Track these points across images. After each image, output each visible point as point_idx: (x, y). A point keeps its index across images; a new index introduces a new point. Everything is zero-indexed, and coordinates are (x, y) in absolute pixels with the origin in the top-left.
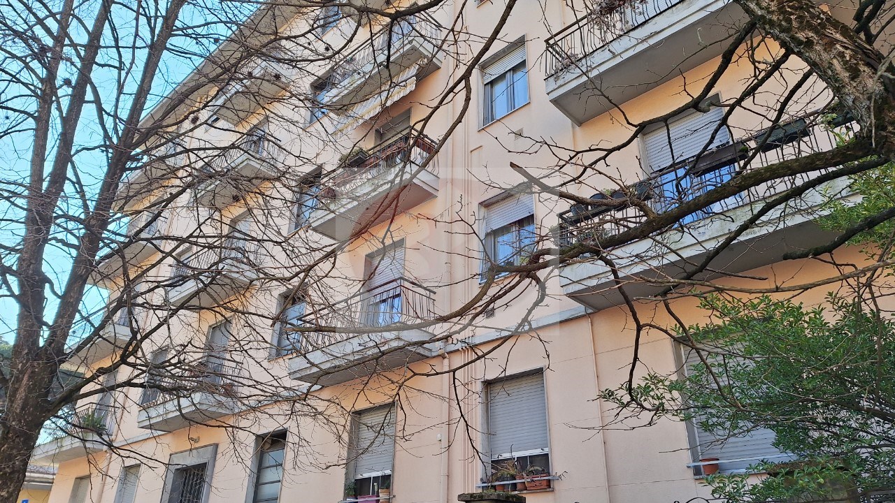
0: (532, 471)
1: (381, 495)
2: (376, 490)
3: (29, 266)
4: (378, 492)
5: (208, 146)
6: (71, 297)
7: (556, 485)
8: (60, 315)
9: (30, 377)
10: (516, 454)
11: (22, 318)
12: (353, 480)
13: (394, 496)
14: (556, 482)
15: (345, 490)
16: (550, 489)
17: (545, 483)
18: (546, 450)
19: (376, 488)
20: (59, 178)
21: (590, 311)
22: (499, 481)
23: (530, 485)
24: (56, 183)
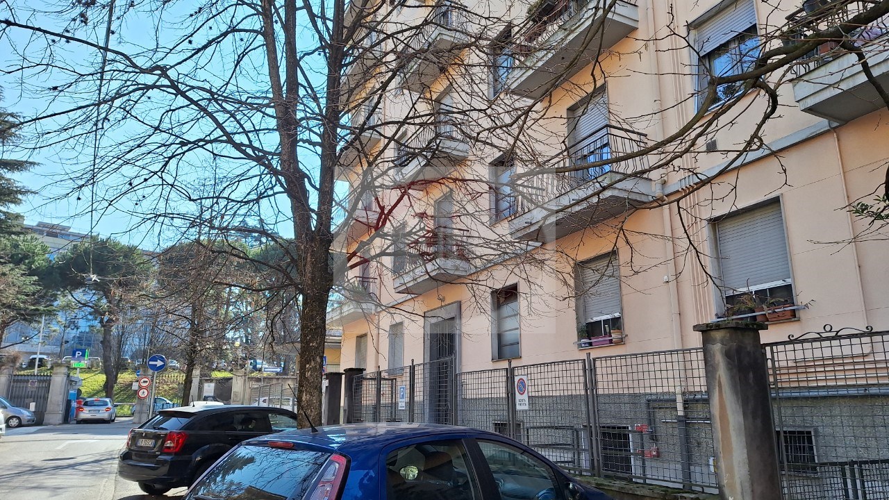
0: (773, 303)
1: (613, 335)
2: (608, 330)
3: (290, 166)
4: (610, 333)
5: (405, 27)
6: (326, 187)
7: (801, 314)
8: (321, 203)
9: (312, 255)
10: (753, 288)
11: (294, 209)
12: (584, 324)
13: (627, 336)
14: (801, 312)
15: (578, 333)
16: (796, 319)
17: (789, 314)
18: (789, 281)
19: (607, 329)
20: (293, 84)
21: (835, 124)
22: (736, 315)
23: (772, 316)
24: (292, 89)
